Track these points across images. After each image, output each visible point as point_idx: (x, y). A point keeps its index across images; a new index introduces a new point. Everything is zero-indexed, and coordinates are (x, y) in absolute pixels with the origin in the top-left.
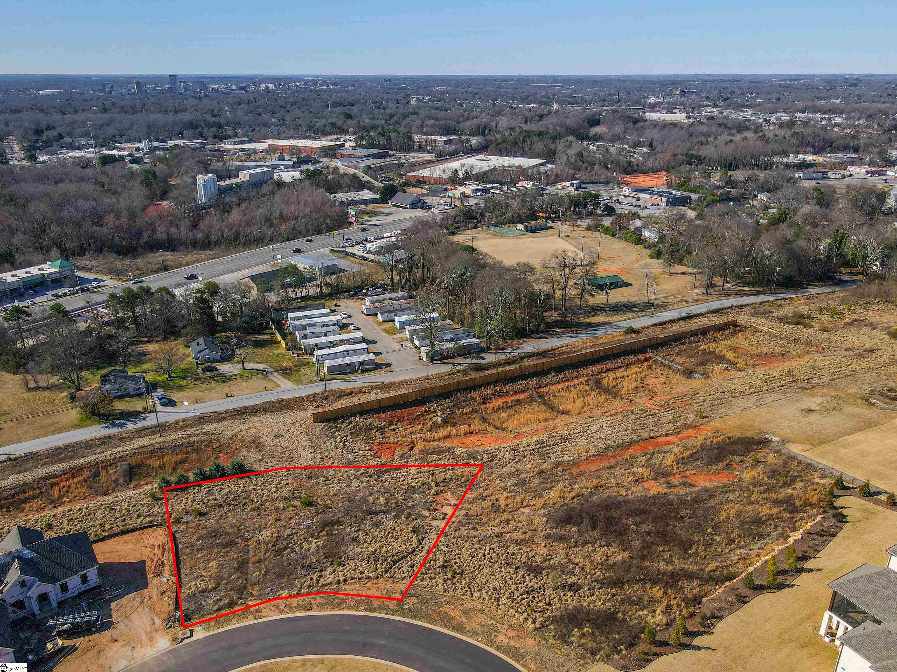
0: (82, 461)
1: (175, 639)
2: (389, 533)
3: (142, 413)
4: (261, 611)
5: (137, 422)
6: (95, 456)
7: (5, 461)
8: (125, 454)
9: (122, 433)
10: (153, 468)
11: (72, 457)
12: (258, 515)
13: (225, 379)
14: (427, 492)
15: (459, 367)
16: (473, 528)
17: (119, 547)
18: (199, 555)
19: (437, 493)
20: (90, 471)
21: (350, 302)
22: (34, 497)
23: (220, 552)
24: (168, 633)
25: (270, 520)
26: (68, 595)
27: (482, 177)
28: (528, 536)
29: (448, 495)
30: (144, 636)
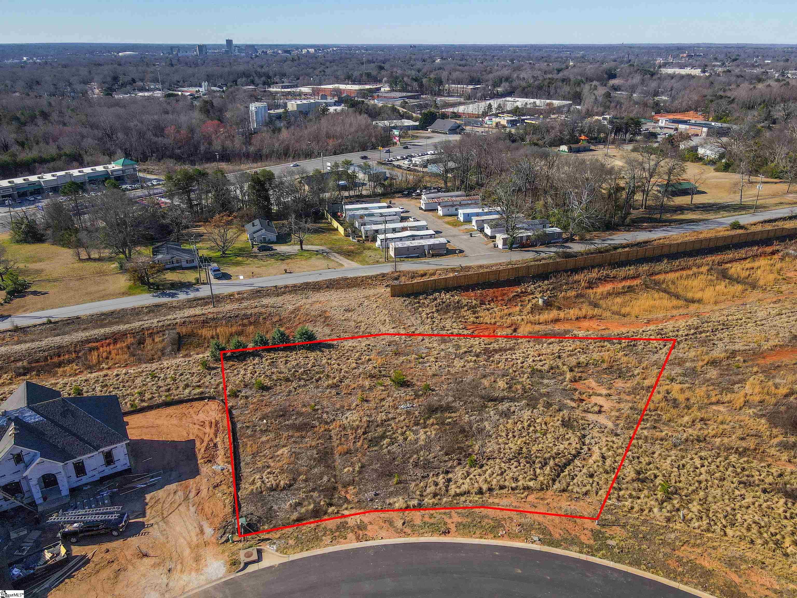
0: (127, 326)
1: (234, 563)
2: (529, 426)
3: (195, 284)
4: (365, 528)
5: (190, 293)
6: (140, 323)
7: (44, 324)
8: (175, 322)
9: (172, 302)
10: (205, 339)
11: (117, 323)
12: (338, 394)
13: (284, 257)
14: (560, 378)
15: (543, 255)
16: (655, 428)
17: (158, 422)
18: (264, 439)
19: (574, 380)
20: (134, 337)
21: (405, 201)
22: (70, 362)
23: (292, 436)
24: (223, 552)
25: (355, 400)
26: (85, 479)
27: (516, 111)
28: (751, 443)
29: (592, 383)
30: (187, 552)
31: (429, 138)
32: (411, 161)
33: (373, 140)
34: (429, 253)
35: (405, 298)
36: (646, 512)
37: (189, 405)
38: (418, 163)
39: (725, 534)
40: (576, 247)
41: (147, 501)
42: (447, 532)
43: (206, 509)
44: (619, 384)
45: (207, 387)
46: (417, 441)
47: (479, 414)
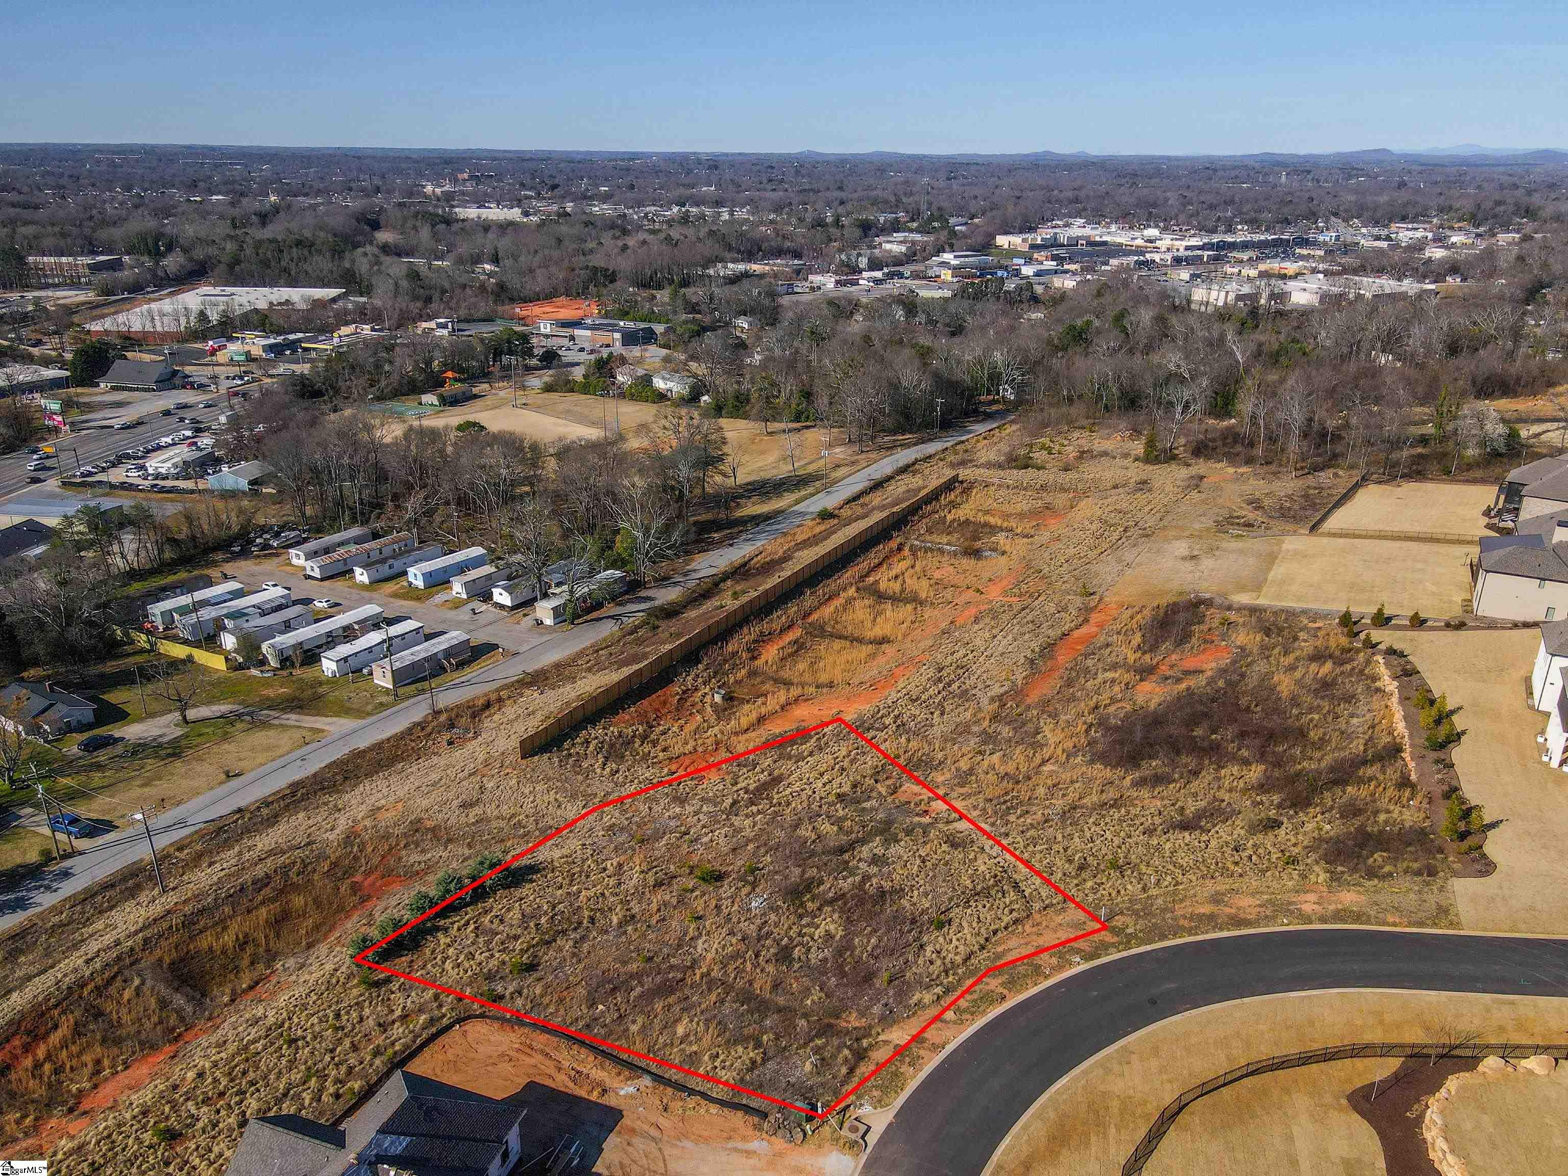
3: (46, 865)
5: (55, 885)
8: (123, 948)
9: (41, 918)
13: (168, 749)
14: (877, 794)
15: (629, 621)
18: (635, 1027)
19: (892, 791)
20: (70, 1010)
23: (670, 1005)
24: (817, 1146)
31: (119, 405)
32: (141, 467)
34: (451, 664)
35: (546, 755)
37: (436, 1047)
38: (163, 471)
39: (1191, 881)
40: (664, 596)
42: (1003, 997)
43: (705, 1133)
44: (939, 778)
45: (421, 1011)
46: (829, 934)
47: (852, 874)
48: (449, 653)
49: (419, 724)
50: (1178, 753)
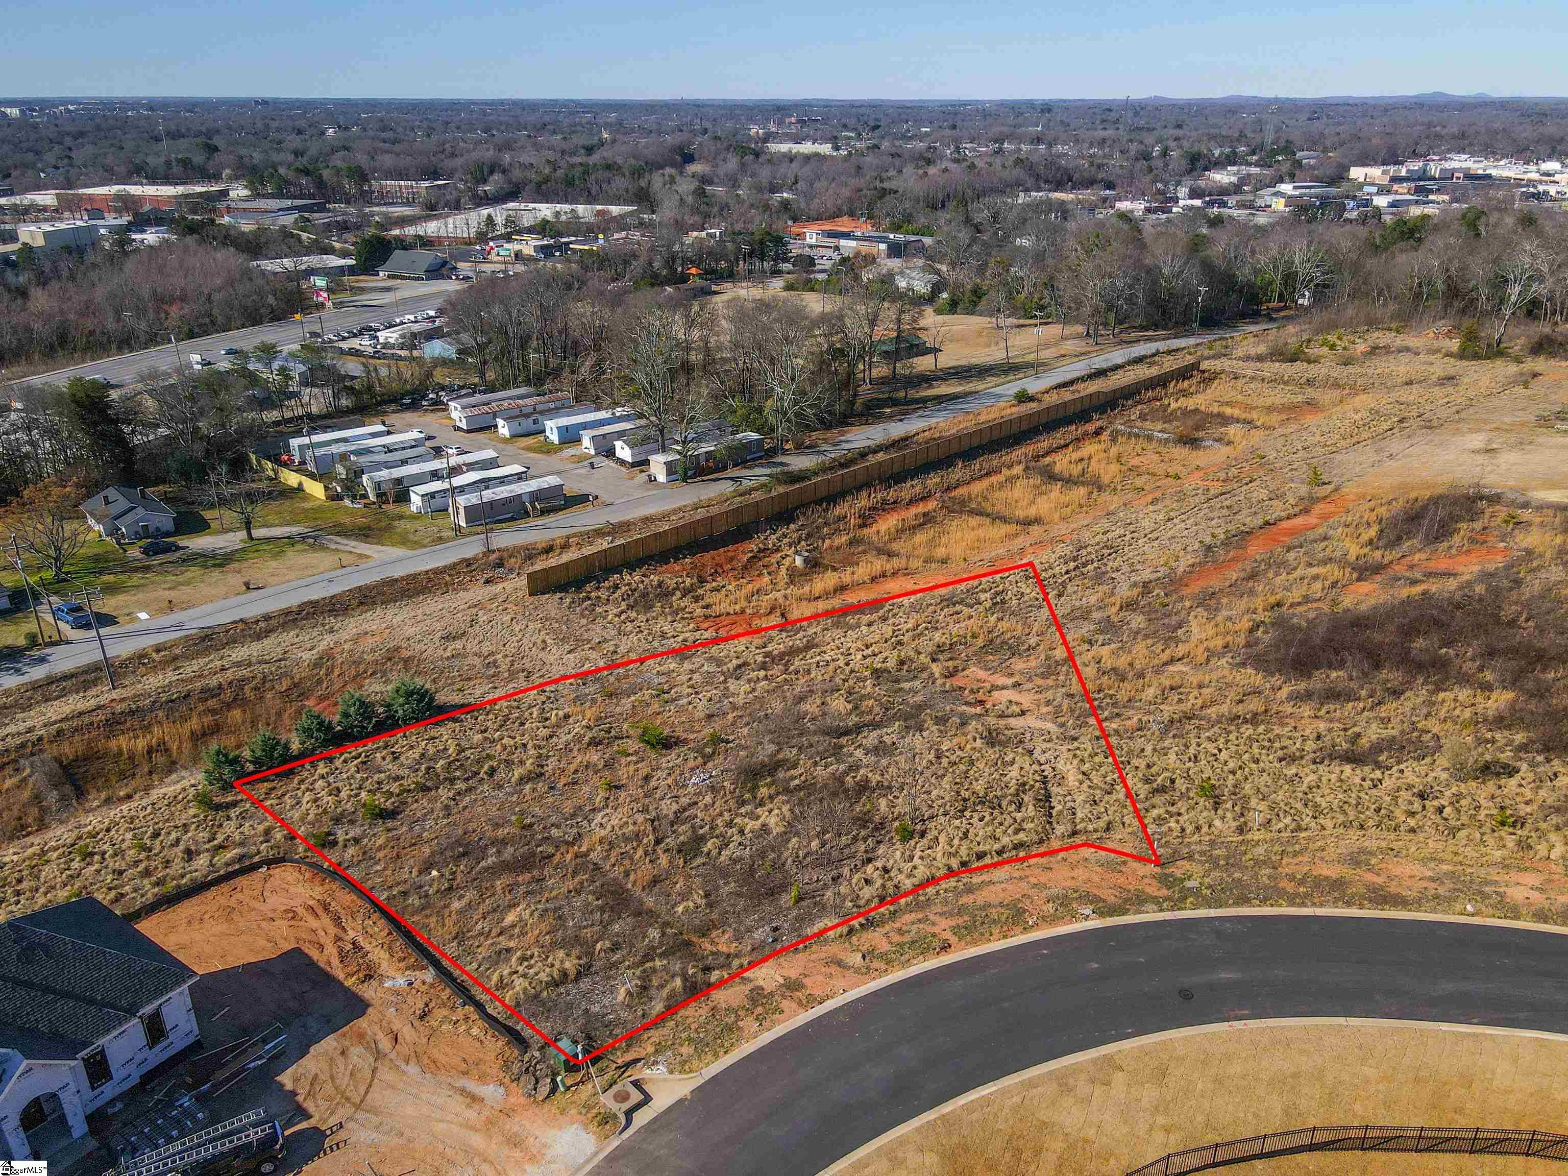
1: (606, 1119)
2: (938, 757)
4: (802, 986)
5: (26, 669)
12: (551, 788)
13: (218, 560)
14: (926, 675)
15: (747, 483)
16: (1117, 715)
18: (457, 905)
21: (415, 417)
23: (517, 884)
24: (562, 1111)
25: (594, 791)
26: (109, 1090)
27: (542, 228)
28: (1254, 705)
29: (975, 672)
30: (477, 1140)
31: (388, 289)
32: (376, 338)
33: (271, 300)
34: (534, 508)
35: (558, 595)
36: (1205, 829)
37: (225, 887)
38: (392, 341)
39: (1323, 828)
40: (800, 463)
41: (289, 1086)
42: (946, 947)
43: (443, 1059)
44: (1019, 665)
45: (242, 844)
46: (765, 828)
47: (839, 761)
48: (536, 496)
49: (466, 560)
50: (1377, 666)
